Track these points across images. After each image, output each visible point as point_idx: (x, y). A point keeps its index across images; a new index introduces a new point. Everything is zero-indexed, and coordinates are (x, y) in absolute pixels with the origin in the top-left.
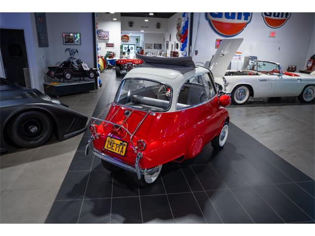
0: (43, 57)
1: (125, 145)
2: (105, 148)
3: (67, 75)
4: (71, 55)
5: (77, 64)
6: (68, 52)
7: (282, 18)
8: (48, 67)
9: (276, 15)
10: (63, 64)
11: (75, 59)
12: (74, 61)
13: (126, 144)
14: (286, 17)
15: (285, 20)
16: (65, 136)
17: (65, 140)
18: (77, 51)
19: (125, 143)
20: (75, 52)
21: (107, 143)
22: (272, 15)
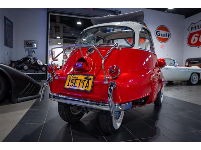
0: (7, 53)
1: (90, 79)
2: (66, 86)
3: (25, 66)
4: (29, 53)
5: (33, 60)
6: (27, 51)
7: (166, 38)
8: (11, 61)
9: (163, 35)
10: (23, 59)
11: (32, 56)
12: (31, 58)
13: (92, 77)
14: (168, 37)
15: (168, 39)
16: (19, 99)
17: (18, 102)
18: (34, 51)
19: (90, 77)
20: (32, 52)
21: (67, 82)
22: (161, 35)
